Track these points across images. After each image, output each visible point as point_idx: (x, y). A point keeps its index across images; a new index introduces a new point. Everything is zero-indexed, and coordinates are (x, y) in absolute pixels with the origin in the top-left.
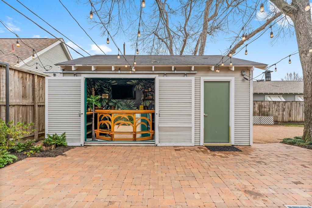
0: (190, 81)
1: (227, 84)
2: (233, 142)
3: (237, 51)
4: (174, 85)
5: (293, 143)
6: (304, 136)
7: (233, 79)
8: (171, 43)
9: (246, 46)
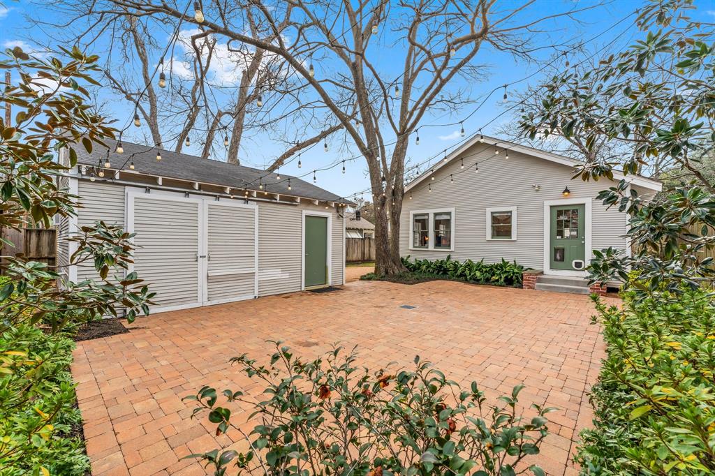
0: (252, 211)
1: (323, 220)
2: (330, 283)
3: (285, 161)
4: (231, 214)
5: (369, 279)
6: (376, 271)
7: (330, 215)
8: (153, 106)
9: (299, 155)
